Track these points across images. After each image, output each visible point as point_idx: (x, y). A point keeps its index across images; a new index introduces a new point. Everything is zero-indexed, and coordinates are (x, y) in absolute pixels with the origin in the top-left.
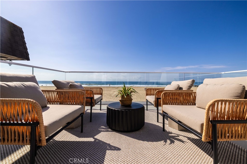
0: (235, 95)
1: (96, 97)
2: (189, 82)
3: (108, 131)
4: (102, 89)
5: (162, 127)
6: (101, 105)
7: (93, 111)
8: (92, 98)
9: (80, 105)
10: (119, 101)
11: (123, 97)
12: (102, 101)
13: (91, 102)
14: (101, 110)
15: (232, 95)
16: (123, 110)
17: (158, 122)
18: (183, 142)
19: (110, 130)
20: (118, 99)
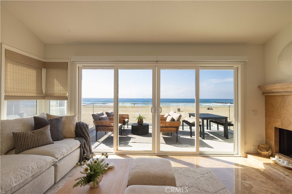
1: (126, 120)
4: (128, 115)
6: (128, 125)
7: (125, 129)
8: (124, 121)
9: (121, 123)
10: (137, 123)
11: (138, 120)
12: (128, 122)
13: (124, 123)
14: (128, 128)
20: (136, 122)
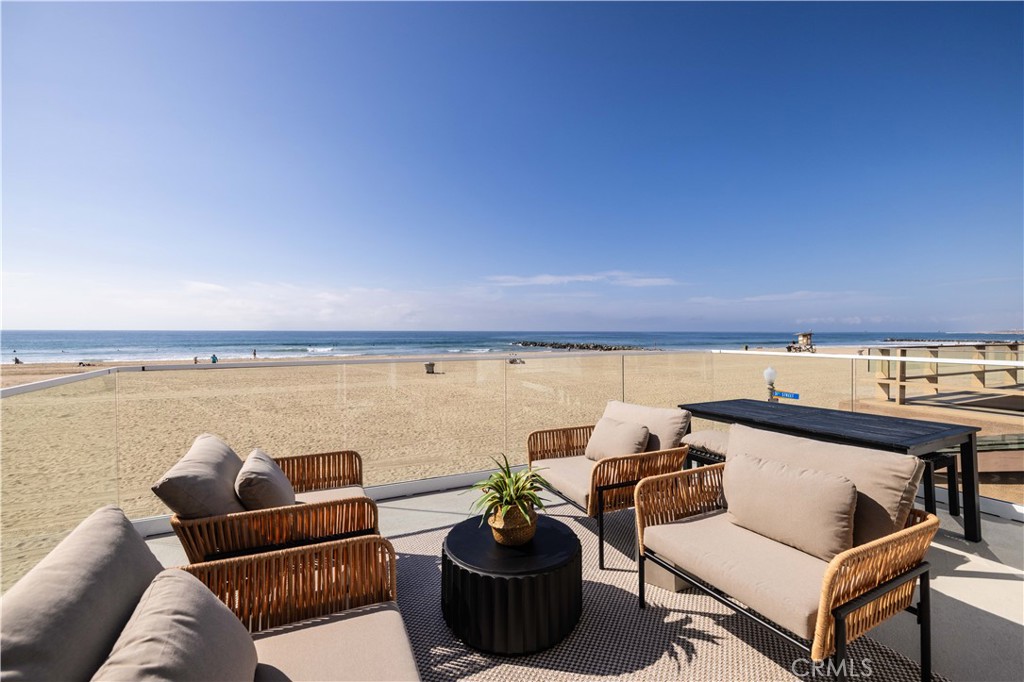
0: (839, 510)
2: (677, 420)
3: (475, 669)
4: (357, 455)
5: (638, 595)
15: (835, 510)
16: (533, 576)
17: (602, 567)
18: (710, 638)
19: (476, 657)
